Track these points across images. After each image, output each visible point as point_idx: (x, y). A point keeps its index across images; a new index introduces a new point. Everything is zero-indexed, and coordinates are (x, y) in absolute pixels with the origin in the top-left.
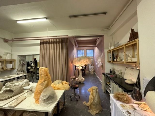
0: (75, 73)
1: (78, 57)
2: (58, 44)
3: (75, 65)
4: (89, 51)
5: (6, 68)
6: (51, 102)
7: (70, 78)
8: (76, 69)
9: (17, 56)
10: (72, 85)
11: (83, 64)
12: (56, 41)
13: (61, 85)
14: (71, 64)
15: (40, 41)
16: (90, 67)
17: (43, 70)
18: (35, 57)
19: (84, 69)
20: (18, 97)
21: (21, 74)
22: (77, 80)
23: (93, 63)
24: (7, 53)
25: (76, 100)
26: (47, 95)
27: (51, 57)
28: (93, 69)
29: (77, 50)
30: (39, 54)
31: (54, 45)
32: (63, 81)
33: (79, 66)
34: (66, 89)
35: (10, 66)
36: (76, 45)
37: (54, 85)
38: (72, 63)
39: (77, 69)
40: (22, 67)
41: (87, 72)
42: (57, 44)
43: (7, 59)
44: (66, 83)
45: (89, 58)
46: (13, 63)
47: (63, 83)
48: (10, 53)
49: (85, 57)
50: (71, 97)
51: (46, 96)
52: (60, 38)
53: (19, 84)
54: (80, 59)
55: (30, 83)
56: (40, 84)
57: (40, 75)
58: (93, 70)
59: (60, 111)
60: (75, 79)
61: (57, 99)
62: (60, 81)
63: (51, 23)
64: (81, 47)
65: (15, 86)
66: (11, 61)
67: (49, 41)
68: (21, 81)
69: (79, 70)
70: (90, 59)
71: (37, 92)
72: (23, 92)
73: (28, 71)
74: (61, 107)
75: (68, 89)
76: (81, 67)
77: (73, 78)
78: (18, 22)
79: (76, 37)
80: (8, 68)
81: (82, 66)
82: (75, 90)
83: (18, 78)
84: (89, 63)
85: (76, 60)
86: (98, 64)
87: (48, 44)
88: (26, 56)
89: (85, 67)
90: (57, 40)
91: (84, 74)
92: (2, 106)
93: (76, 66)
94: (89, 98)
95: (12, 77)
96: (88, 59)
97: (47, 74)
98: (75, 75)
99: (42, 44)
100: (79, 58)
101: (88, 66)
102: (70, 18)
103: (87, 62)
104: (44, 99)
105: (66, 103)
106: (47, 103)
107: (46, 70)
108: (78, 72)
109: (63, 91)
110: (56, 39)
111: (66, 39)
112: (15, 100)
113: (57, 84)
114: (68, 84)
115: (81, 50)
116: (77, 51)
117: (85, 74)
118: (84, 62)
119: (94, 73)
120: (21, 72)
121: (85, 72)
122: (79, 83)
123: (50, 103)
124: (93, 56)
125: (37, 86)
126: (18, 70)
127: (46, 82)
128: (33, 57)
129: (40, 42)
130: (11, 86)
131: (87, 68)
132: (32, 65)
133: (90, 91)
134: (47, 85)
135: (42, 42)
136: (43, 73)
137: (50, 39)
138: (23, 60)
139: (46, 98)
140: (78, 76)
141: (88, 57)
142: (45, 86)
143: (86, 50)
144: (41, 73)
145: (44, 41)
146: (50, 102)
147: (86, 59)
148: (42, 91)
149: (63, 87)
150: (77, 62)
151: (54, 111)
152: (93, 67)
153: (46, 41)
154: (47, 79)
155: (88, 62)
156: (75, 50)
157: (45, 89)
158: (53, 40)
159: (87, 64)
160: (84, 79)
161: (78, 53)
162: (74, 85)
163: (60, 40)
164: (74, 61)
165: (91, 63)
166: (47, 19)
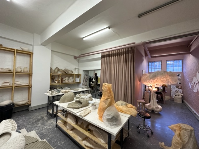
0: (145, 96)
1: (149, 73)
2: (121, 55)
3: (145, 83)
4: (172, 63)
5: (75, 82)
6: (115, 125)
7: (137, 102)
8: (145, 90)
9: (82, 71)
10: (140, 112)
11: (160, 84)
12: (119, 53)
13: (126, 107)
14: (139, 83)
15: (102, 54)
16: (174, 89)
17: (106, 86)
18: (96, 72)
19: (160, 91)
20: (85, 109)
21: (86, 88)
22: (147, 107)
23: (179, 83)
24: (76, 69)
25: (146, 134)
26: (111, 115)
27: (113, 72)
28: (180, 94)
29: (149, 62)
30: (100, 69)
31: (116, 58)
32: (128, 104)
33: (152, 85)
34: (132, 115)
35: (78, 80)
36: (146, 55)
37: (117, 106)
38: (140, 80)
39: (148, 90)
40: (86, 82)
41: (166, 98)
42: (119, 56)
43: (76, 74)
44: (132, 107)
45: (172, 74)
46: (80, 78)
47: (128, 105)
48: (78, 69)
49: (164, 73)
50: (138, 128)
51: (109, 115)
52: (123, 49)
53: (85, 97)
54: (154, 76)
55: (93, 98)
56: (103, 101)
57: (104, 92)
58: (180, 96)
59: (124, 139)
60: (144, 104)
61: (121, 123)
62: (124, 103)
63: (113, 31)
64: (156, 57)
65: (82, 98)
66: (78, 76)
67: (110, 53)
68: (86, 95)
69: (152, 92)
70: (174, 77)
71: (100, 109)
72: (88, 105)
73: (90, 86)
74: (125, 136)
75: (135, 115)
76: (156, 88)
77: (142, 103)
78: (84, 39)
79: (147, 43)
80: (76, 82)
81: (158, 87)
82: (144, 119)
83: (83, 92)
84: (172, 83)
85: (147, 77)
86: (193, 86)
87: (110, 57)
88: (89, 71)
89: (162, 88)
90: (119, 51)
91: (160, 100)
92: (75, 113)
93: (145, 85)
94: (172, 140)
95: (79, 90)
96: (170, 76)
97: (110, 91)
98: (143, 99)
99: (103, 58)
100: (152, 74)
101: (169, 88)
102: (139, 18)
103: (167, 81)
104: (108, 118)
105: (131, 133)
106: (111, 124)
107: (109, 87)
108: (149, 95)
109: (129, 116)
110: (119, 49)
111: (132, 48)
112: (83, 111)
113: (121, 105)
114: (134, 109)
115: (155, 62)
116: (148, 64)
117: (163, 100)
118: (162, 81)
119: (183, 101)
120: (85, 87)
121: (162, 97)
122: (151, 111)
123: (113, 125)
124: (181, 71)
125: (101, 102)
126: (83, 84)
127: (109, 100)
128: (94, 72)
129: (102, 56)
130: (79, 98)
131: (166, 91)
132: (94, 80)
133: (175, 130)
134: (110, 104)
135: (103, 56)
136: (106, 89)
137: (111, 51)
138: (87, 75)
139: (110, 118)
140: (148, 101)
141: (171, 72)
142: (108, 105)
143: (166, 61)
144: (105, 89)
145: (105, 54)
146: (114, 123)
147: (167, 76)
148: (106, 109)
149: (128, 111)
150: (148, 81)
151: (117, 137)
152: (181, 90)
153: (107, 53)
154: (110, 97)
155: (170, 80)
156: (145, 63)
157: (109, 108)
158: (115, 52)
159: (166, 84)
160: (160, 107)
161: (150, 66)
162: (143, 113)
163: (124, 50)
164: (143, 78)
165: (176, 83)
166: (109, 28)
